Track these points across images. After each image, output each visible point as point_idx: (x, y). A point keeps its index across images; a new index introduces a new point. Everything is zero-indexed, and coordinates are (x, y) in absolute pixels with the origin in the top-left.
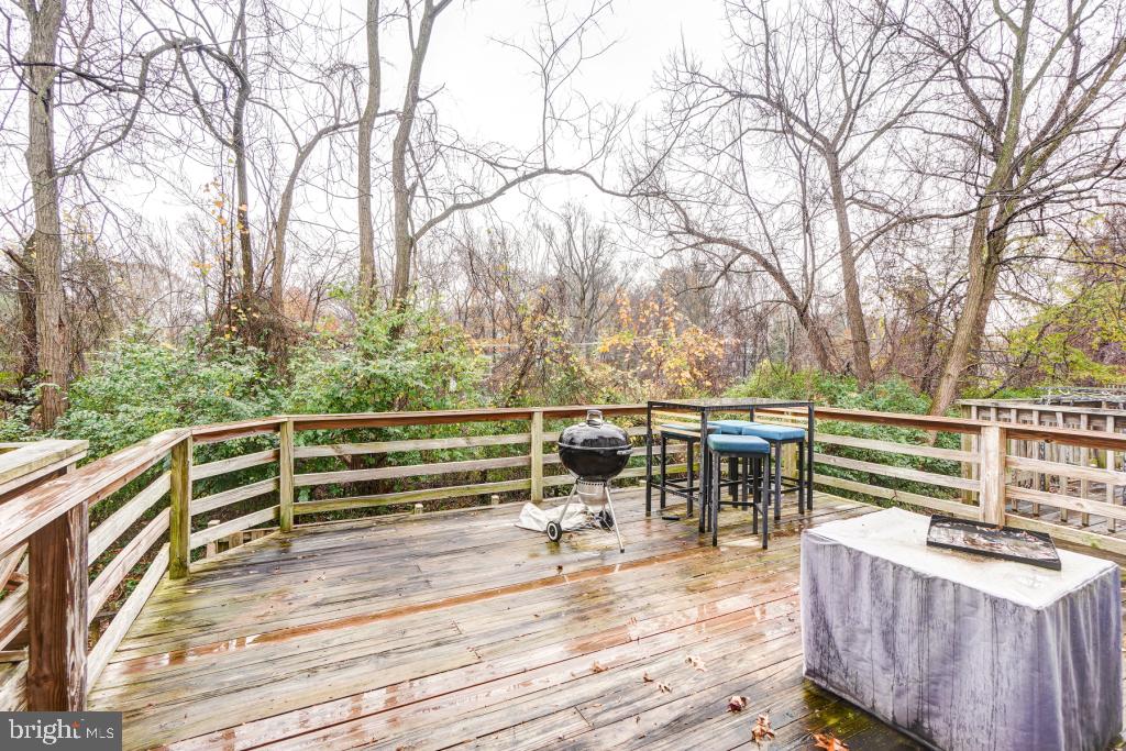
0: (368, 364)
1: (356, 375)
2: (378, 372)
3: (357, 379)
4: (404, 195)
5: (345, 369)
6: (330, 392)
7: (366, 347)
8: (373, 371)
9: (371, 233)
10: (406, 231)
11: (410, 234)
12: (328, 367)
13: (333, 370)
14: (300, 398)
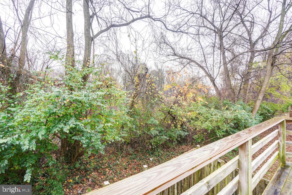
0: (71, 94)
1: (64, 100)
2: (77, 98)
3: (65, 102)
4: (89, 19)
5: (57, 96)
6: (47, 110)
7: (70, 84)
8: (75, 98)
9: (73, 34)
10: (90, 34)
11: (92, 35)
12: (47, 96)
13: (50, 97)
14: (27, 113)
